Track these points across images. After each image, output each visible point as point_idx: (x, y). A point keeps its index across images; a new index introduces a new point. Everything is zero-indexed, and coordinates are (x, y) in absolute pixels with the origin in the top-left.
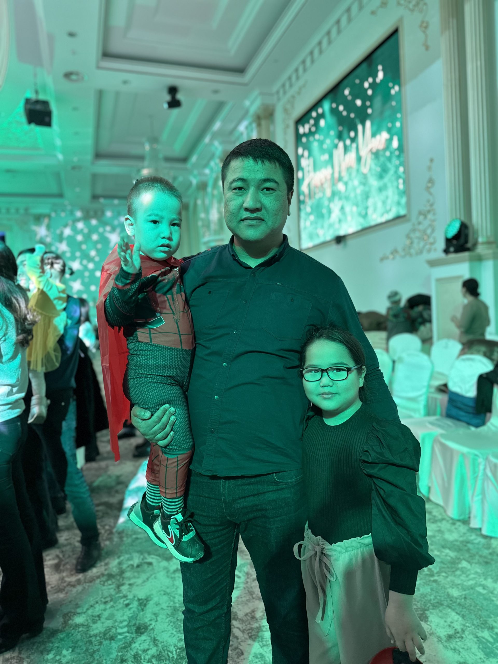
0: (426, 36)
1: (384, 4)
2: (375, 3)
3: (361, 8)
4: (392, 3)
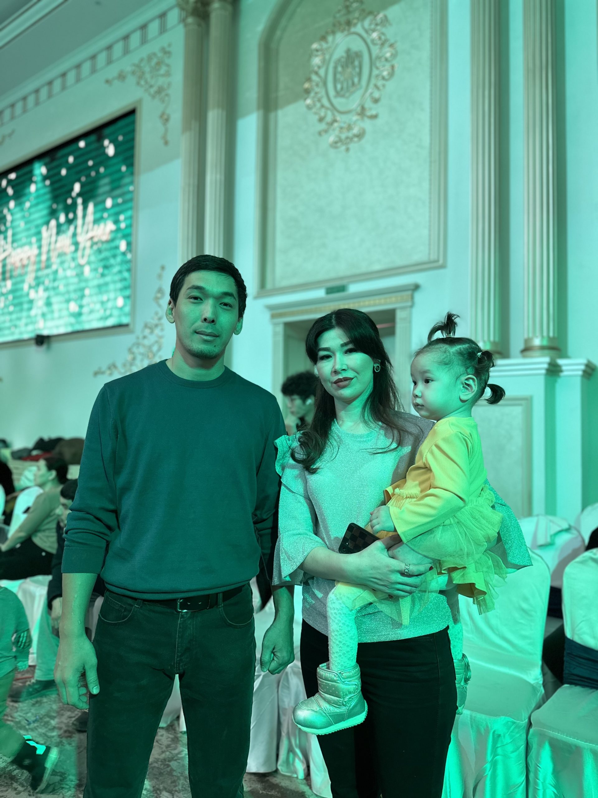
0: (166, 131)
1: (121, 77)
2: (112, 71)
3: (94, 70)
4: (131, 80)
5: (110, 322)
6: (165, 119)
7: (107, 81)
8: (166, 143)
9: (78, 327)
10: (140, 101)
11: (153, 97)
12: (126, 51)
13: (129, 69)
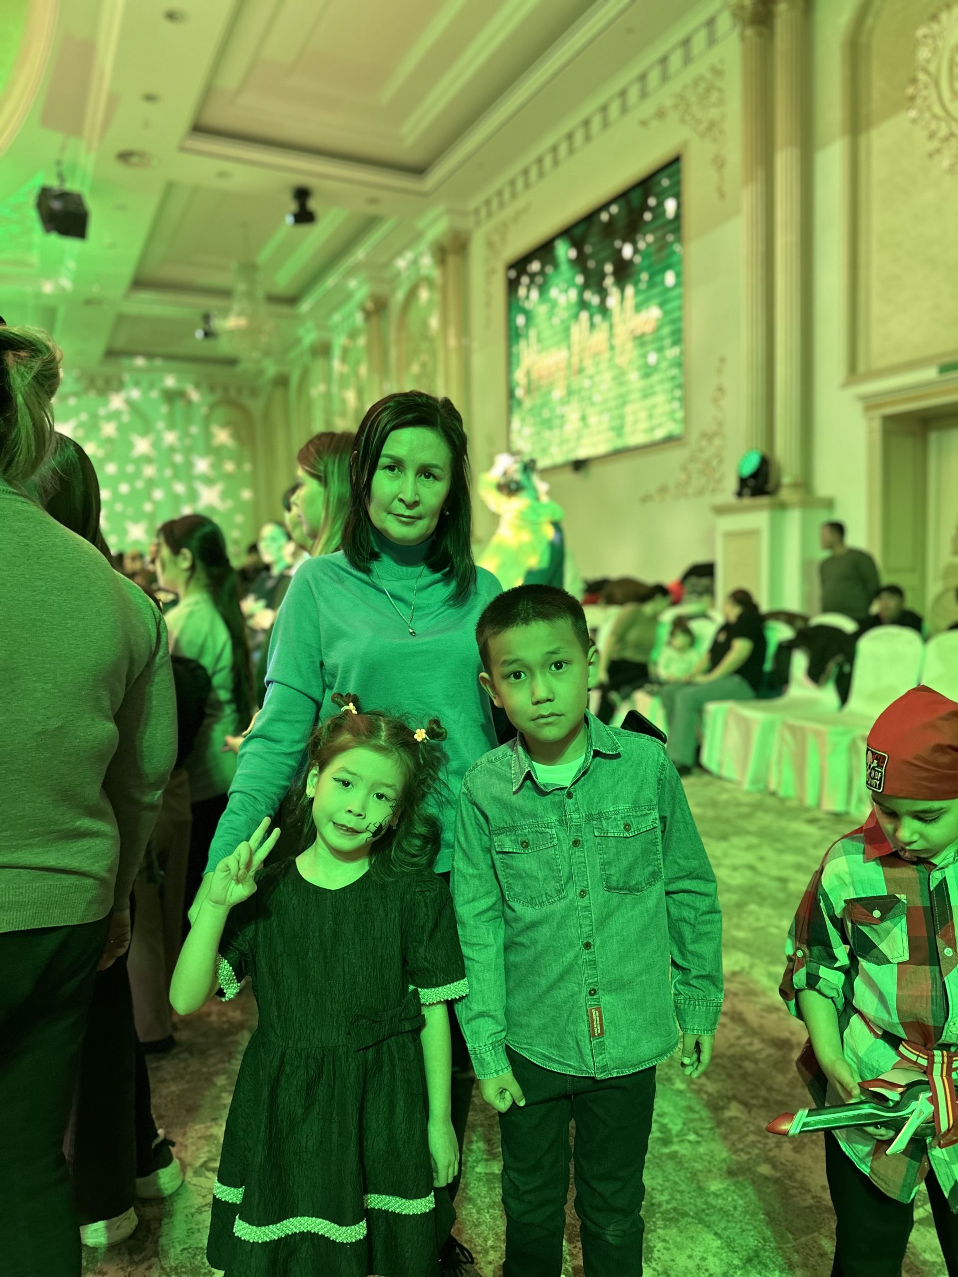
0: (722, 179)
1: (661, 114)
2: (648, 109)
3: (624, 110)
4: (673, 116)
5: (659, 434)
6: (719, 163)
7: (643, 123)
8: (722, 196)
9: (619, 443)
10: (685, 144)
11: (702, 135)
12: (665, 78)
13: (669, 102)
